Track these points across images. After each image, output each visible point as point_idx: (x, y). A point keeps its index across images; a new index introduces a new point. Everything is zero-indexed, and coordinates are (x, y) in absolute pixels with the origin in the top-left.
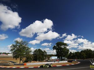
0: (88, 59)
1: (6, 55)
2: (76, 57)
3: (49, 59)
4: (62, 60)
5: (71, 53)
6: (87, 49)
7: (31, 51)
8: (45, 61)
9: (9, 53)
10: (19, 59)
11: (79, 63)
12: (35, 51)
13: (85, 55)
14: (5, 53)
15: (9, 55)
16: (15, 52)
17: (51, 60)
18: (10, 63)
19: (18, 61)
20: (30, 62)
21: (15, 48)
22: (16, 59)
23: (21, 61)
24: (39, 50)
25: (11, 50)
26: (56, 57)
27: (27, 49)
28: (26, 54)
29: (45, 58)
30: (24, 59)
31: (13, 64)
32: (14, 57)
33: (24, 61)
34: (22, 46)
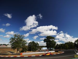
0: (70, 50)
1: (6, 46)
2: (61, 48)
3: (40, 49)
4: (50, 51)
5: (57, 44)
6: (70, 42)
7: (26, 43)
8: (38, 51)
9: (8, 45)
10: (16, 49)
11: (63, 52)
12: (30, 43)
13: (68, 46)
14: (5, 45)
15: (8, 46)
16: (13, 43)
17: (42, 51)
18: (9, 53)
19: (15, 51)
20: (26, 52)
21: (14, 40)
22: (14, 50)
23: (18, 51)
24: (33, 42)
25: (10, 42)
26: (46, 48)
27: (24, 42)
28: (22, 45)
29: (38, 49)
30: (21, 49)
31: (12, 54)
32: (12, 48)
33: (20, 51)
34: (19, 39)
